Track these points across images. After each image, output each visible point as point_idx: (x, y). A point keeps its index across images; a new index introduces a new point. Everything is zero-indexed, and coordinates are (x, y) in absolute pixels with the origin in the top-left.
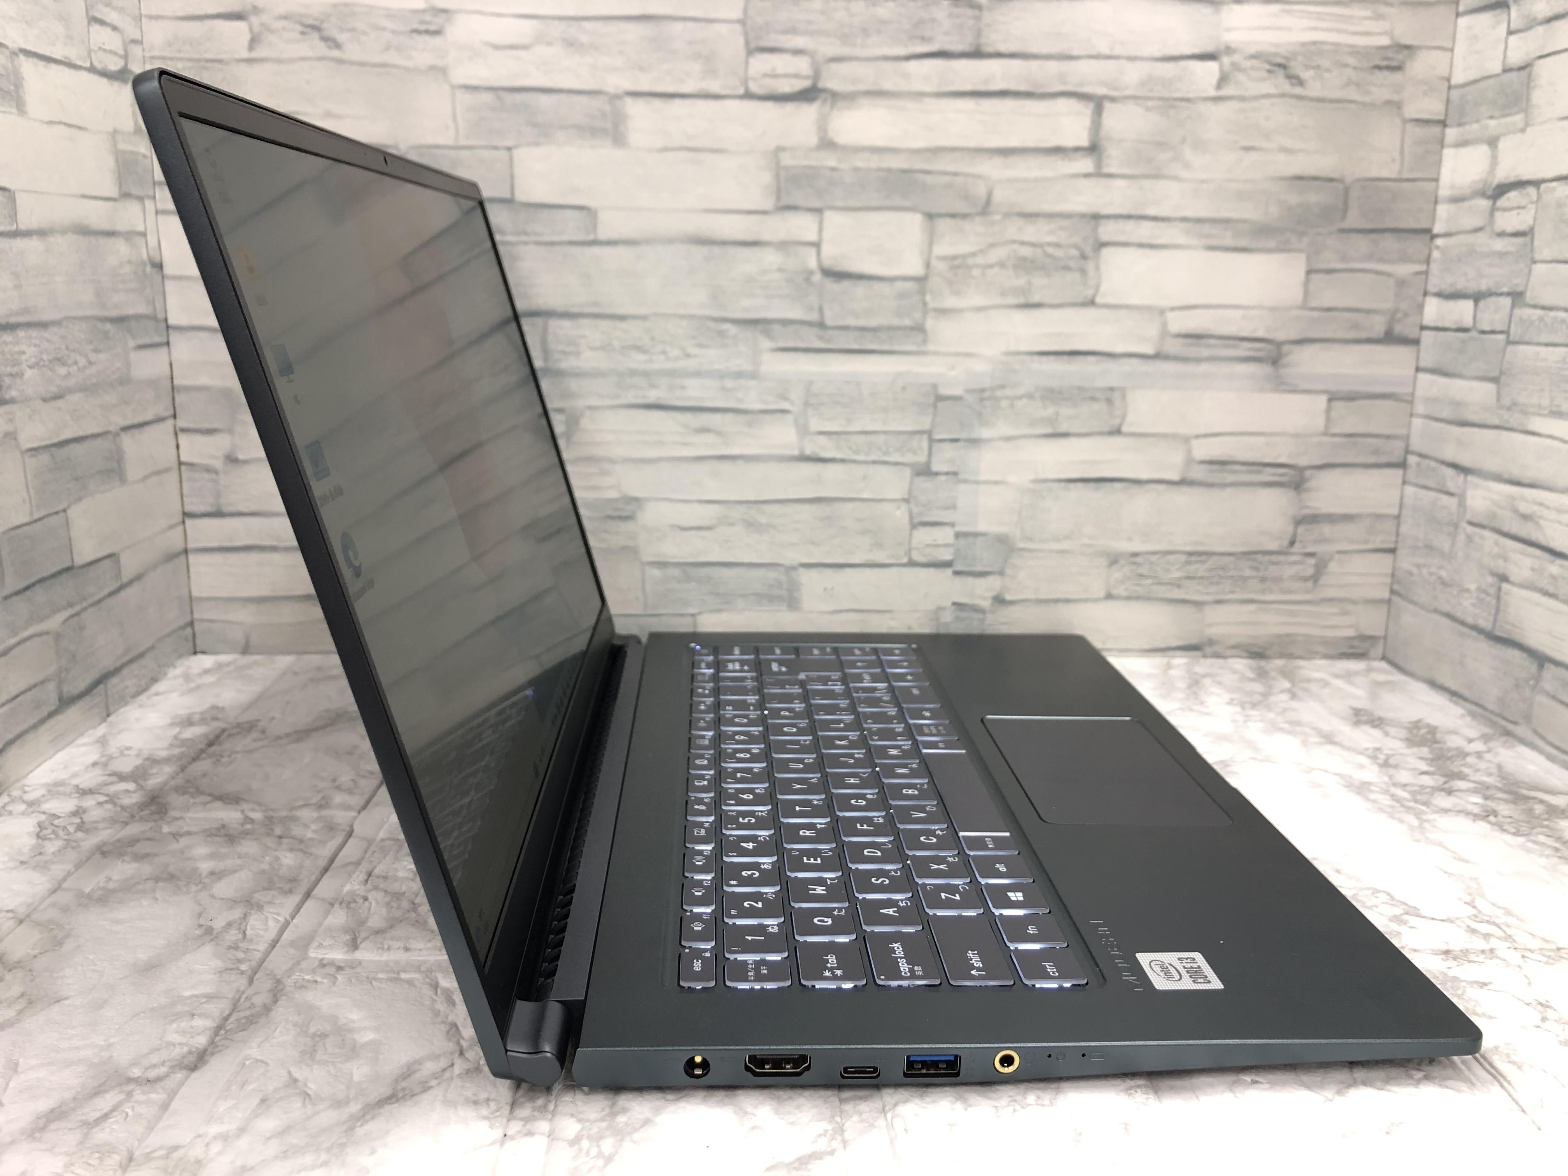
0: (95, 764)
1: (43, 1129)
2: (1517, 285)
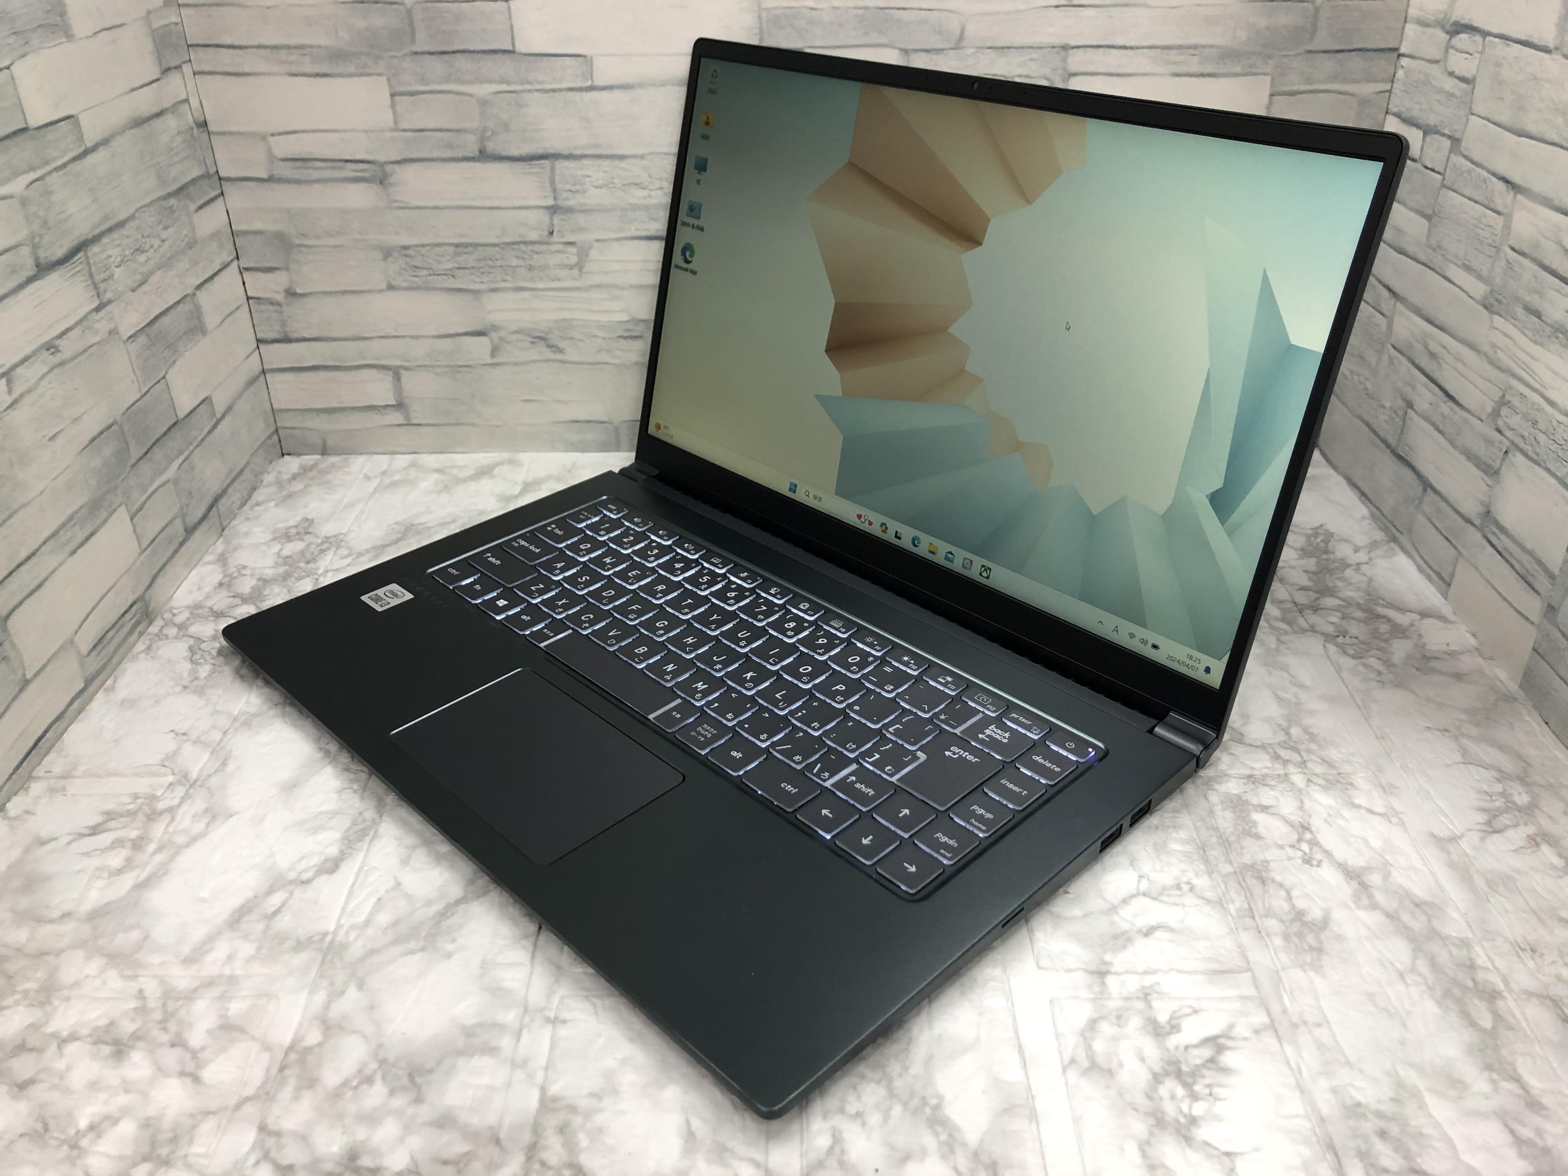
0: (221, 584)
1: (238, 921)
2: (1456, 131)
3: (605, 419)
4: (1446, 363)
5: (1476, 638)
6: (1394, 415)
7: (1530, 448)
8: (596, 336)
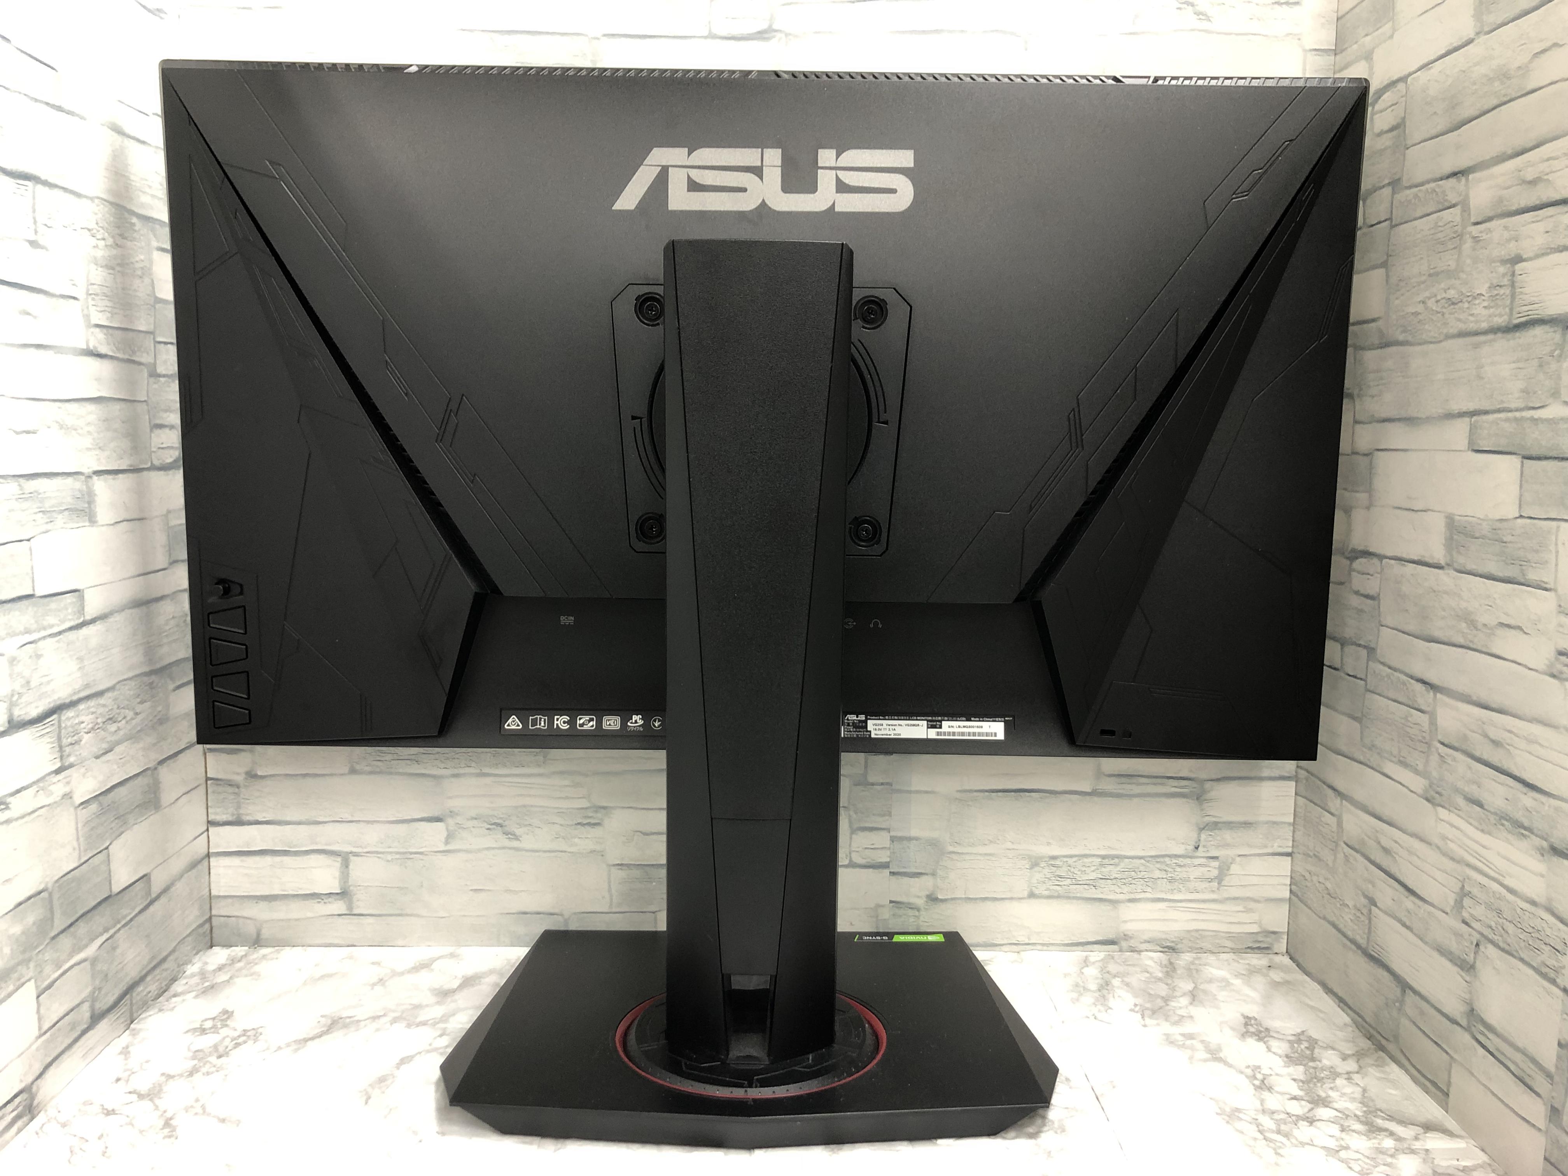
2: (1370, 641)
3: (556, 911)
4: (1401, 857)
5: (1486, 1153)
6: (1359, 914)
7: (1500, 938)
8: (554, 823)
